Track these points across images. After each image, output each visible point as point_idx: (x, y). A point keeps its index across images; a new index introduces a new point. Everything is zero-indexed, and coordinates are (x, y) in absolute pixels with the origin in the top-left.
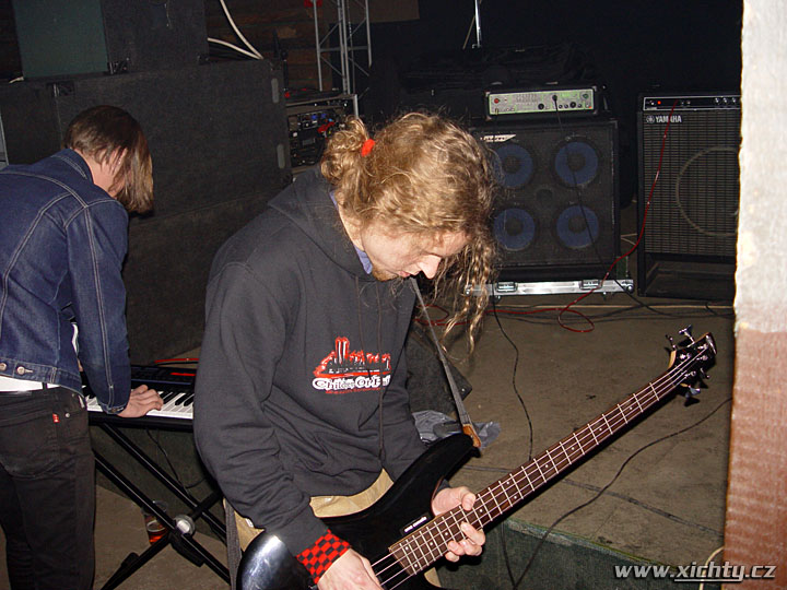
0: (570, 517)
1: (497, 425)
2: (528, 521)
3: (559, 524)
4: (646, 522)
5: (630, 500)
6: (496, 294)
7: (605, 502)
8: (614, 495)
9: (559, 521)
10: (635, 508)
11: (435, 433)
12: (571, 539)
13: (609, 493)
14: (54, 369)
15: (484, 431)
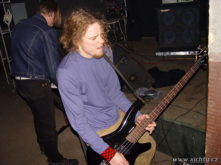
0: (181, 117)
1: (162, 92)
2: (169, 118)
3: (177, 119)
4: (202, 119)
5: (198, 113)
6: (164, 55)
7: (191, 113)
8: (194, 111)
9: (177, 118)
10: (199, 115)
11: (145, 94)
12: (181, 123)
13: (192, 111)
14: (44, 76)
15: (158, 93)
